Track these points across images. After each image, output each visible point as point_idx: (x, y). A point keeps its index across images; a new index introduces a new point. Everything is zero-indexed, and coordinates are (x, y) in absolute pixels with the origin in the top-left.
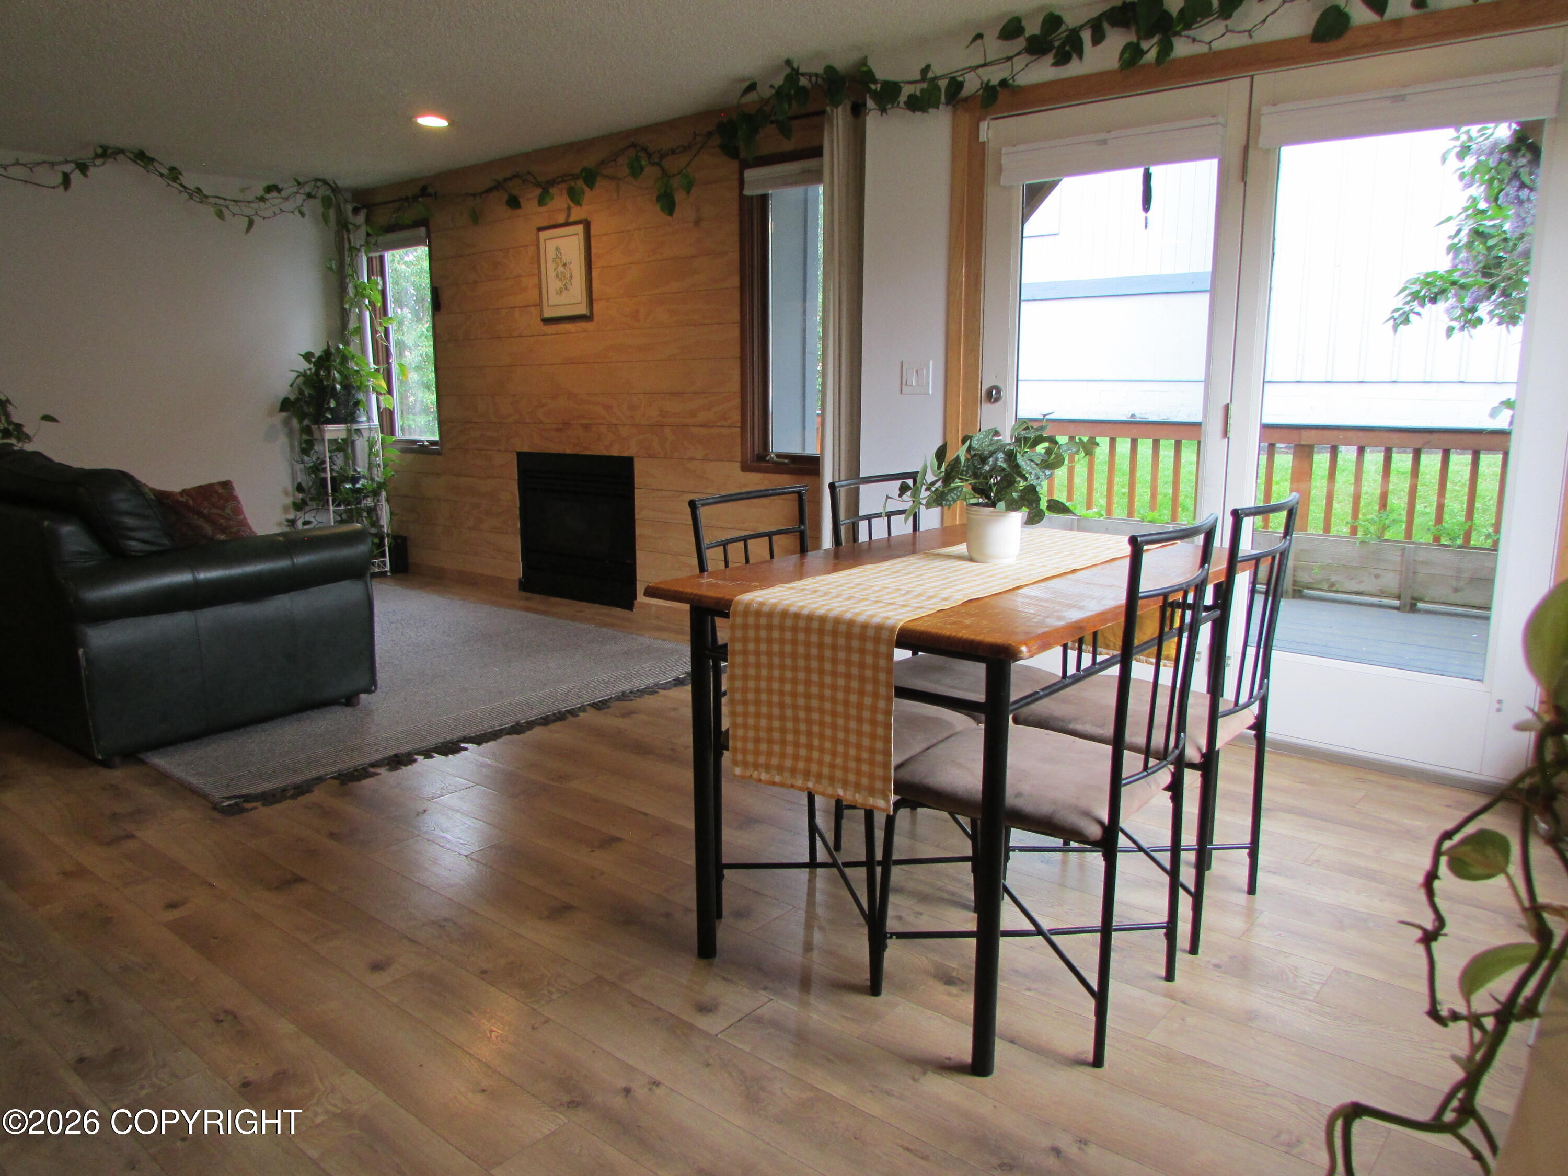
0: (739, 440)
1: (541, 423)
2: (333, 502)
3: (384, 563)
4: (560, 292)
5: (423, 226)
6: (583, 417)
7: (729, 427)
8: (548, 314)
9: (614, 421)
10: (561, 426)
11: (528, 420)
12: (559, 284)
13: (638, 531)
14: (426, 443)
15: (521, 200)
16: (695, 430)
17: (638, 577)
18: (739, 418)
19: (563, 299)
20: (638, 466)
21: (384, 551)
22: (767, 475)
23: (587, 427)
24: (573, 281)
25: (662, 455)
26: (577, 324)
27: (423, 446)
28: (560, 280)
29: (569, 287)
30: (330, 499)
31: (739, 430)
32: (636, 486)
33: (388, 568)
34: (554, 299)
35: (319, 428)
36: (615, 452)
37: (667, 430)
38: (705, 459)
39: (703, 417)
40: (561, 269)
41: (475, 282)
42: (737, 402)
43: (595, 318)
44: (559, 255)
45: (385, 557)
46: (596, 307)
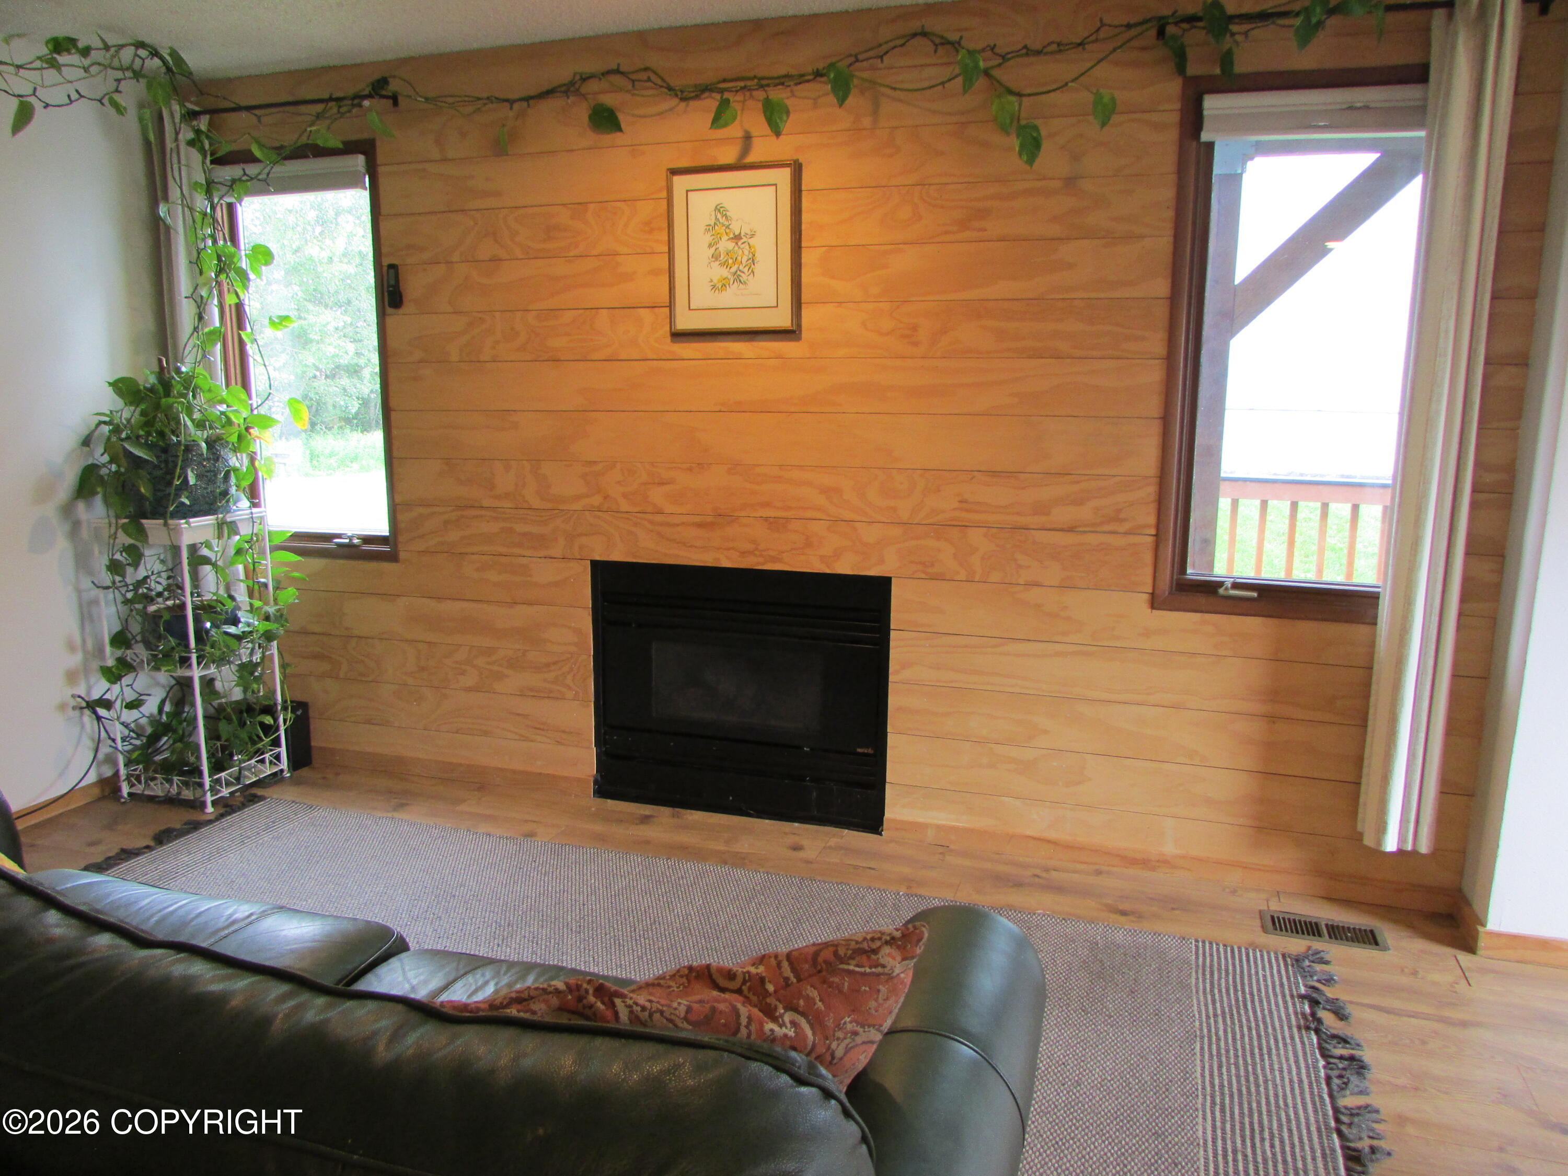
0: (1148, 557)
1: (660, 512)
2: (199, 664)
3: (278, 757)
4: (720, 287)
5: (362, 153)
6: (767, 505)
7: (1126, 533)
8: (683, 324)
9: (848, 515)
10: (710, 519)
11: (624, 506)
12: (719, 272)
13: (893, 701)
14: (356, 541)
15: (621, 117)
16: (1041, 536)
17: (889, 777)
18: (1152, 520)
19: (730, 297)
20: (897, 593)
21: (279, 737)
22: (1208, 616)
23: (774, 524)
24: (757, 268)
25: (962, 575)
26: (755, 344)
27: (350, 546)
28: (725, 264)
29: (744, 278)
30: (194, 657)
31: (1150, 540)
32: (892, 627)
33: (284, 764)
34: (702, 295)
35: (166, 524)
36: (845, 567)
37: (975, 536)
38: (1065, 586)
39: (1063, 515)
40: (725, 245)
41: (495, 260)
42: (1151, 490)
43: (804, 334)
44: (722, 220)
45: (279, 746)
46: (808, 315)
